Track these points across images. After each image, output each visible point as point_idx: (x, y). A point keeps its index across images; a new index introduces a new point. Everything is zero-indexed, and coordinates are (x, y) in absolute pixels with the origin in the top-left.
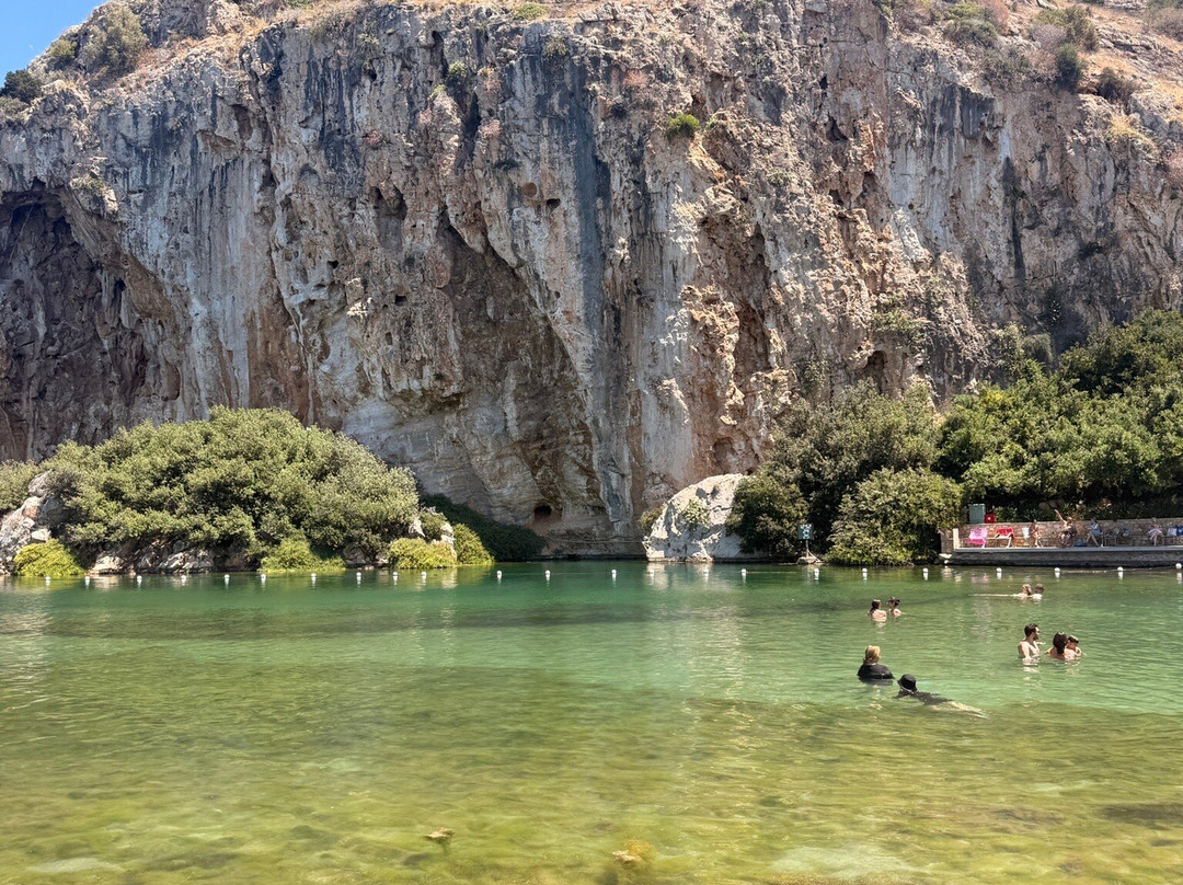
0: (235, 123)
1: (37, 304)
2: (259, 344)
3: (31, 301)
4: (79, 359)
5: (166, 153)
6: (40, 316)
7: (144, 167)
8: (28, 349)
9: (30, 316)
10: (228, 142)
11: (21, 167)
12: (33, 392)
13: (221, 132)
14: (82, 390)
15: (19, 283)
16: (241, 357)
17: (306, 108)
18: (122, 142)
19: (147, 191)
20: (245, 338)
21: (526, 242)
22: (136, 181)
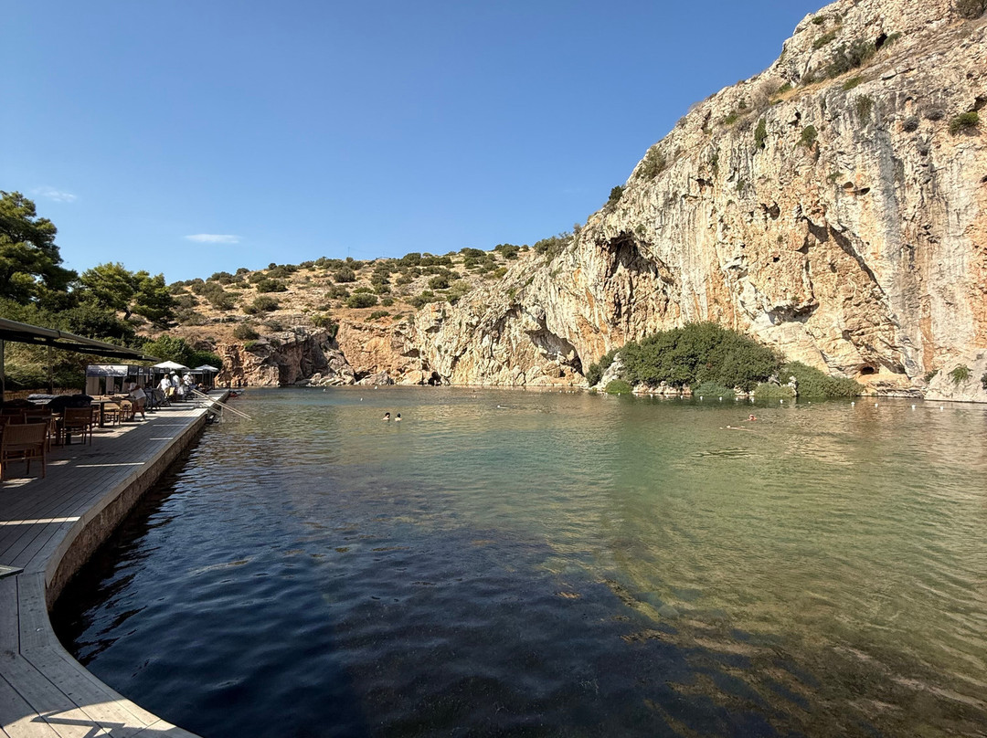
0: (698, 188)
1: (626, 282)
2: (711, 290)
3: (624, 281)
4: (643, 304)
7: (661, 217)
8: (623, 302)
9: (624, 288)
11: (616, 227)
13: (692, 194)
15: (620, 274)
16: (703, 298)
17: (730, 172)
18: (652, 208)
19: (663, 227)
20: (705, 287)
21: (847, 217)
22: (658, 224)
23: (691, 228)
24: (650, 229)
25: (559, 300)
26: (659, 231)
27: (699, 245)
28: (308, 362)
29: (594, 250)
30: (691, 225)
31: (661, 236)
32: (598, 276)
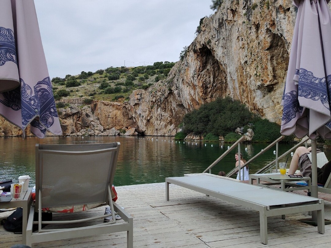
0: (232, 14)
1: (211, 74)
2: (239, 76)
3: (210, 73)
4: (220, 86)
5: (221, 29)
6: (212, 76)
7: (218, 34)
8: (209, 86)
9: (210, 77)
10: (231, 21)
11: (200, 42)
12: (209, 96)
13: (229, 19)
14: (221, 94)
15: (208, 69)
16: (236, 81)
17: (243, 4)
18: (214, 29)
19: (218, 40)
20: (236, 75)
21: (281, 27)
22: (216, 38)
23: (230, 39)
24: (213, 42)
25: (183, 86)
26: (217, 43)
27: (233, 50)
28: (79, 124)
29: (193, 56)
30: (230, 38)
31: (218, 45)
32: (195, 71)
